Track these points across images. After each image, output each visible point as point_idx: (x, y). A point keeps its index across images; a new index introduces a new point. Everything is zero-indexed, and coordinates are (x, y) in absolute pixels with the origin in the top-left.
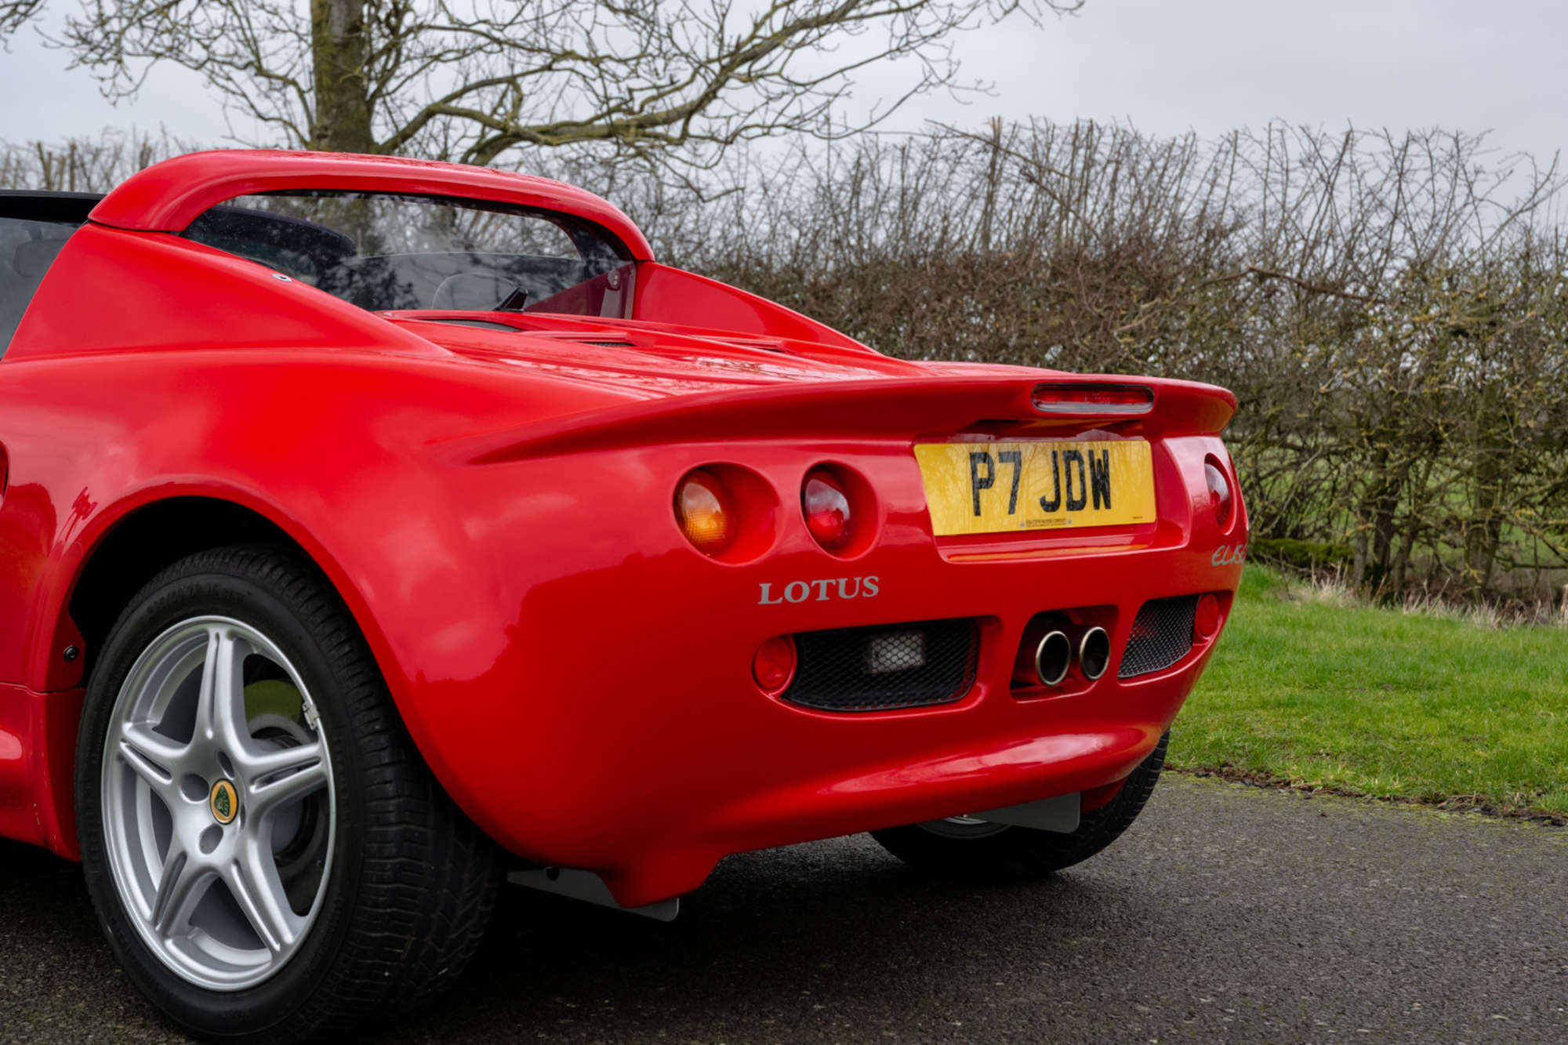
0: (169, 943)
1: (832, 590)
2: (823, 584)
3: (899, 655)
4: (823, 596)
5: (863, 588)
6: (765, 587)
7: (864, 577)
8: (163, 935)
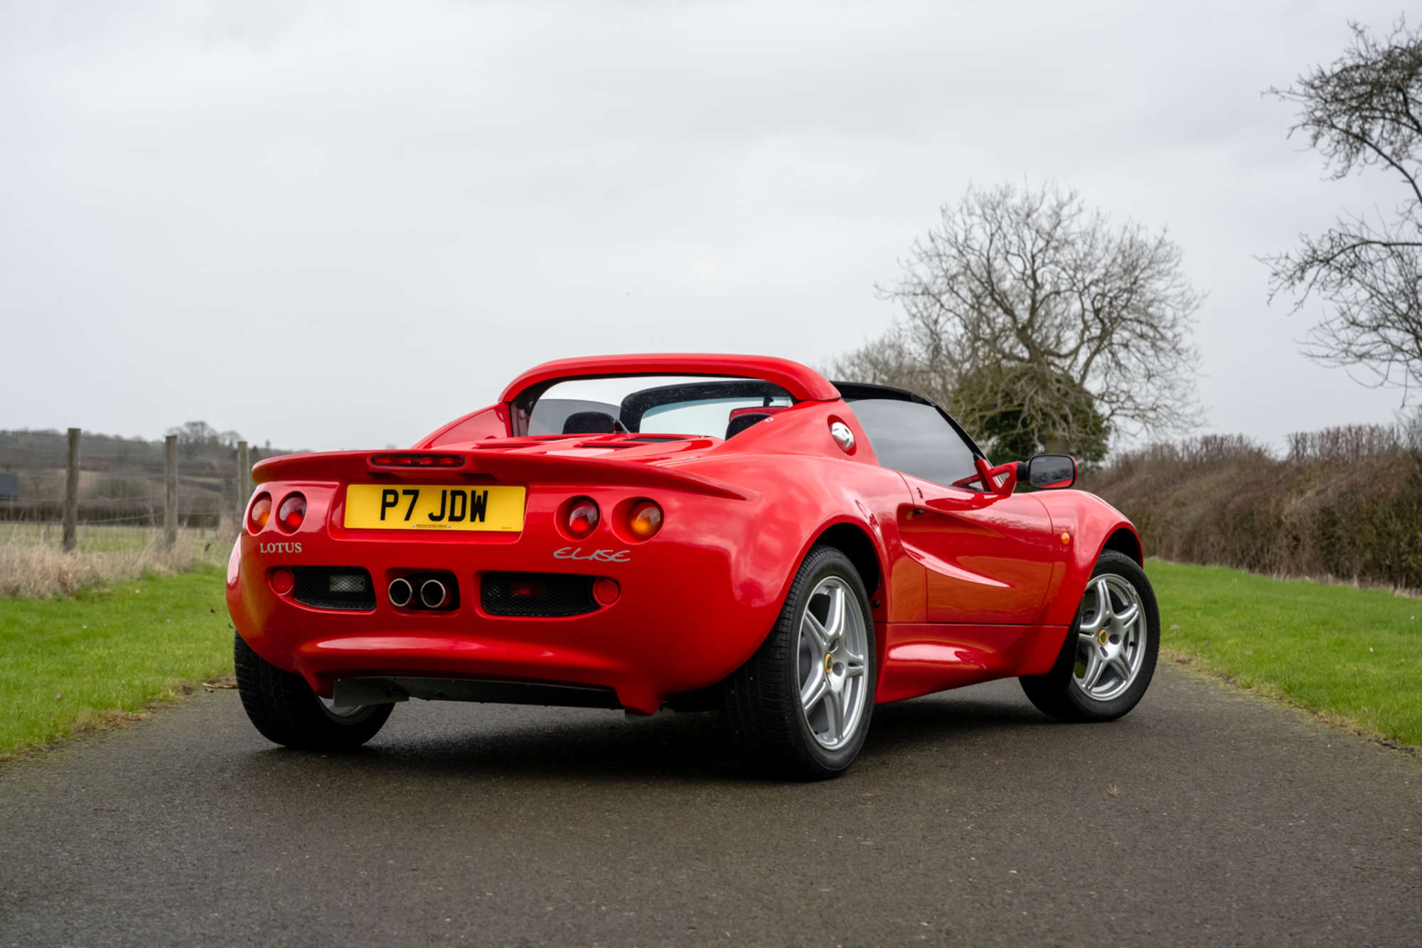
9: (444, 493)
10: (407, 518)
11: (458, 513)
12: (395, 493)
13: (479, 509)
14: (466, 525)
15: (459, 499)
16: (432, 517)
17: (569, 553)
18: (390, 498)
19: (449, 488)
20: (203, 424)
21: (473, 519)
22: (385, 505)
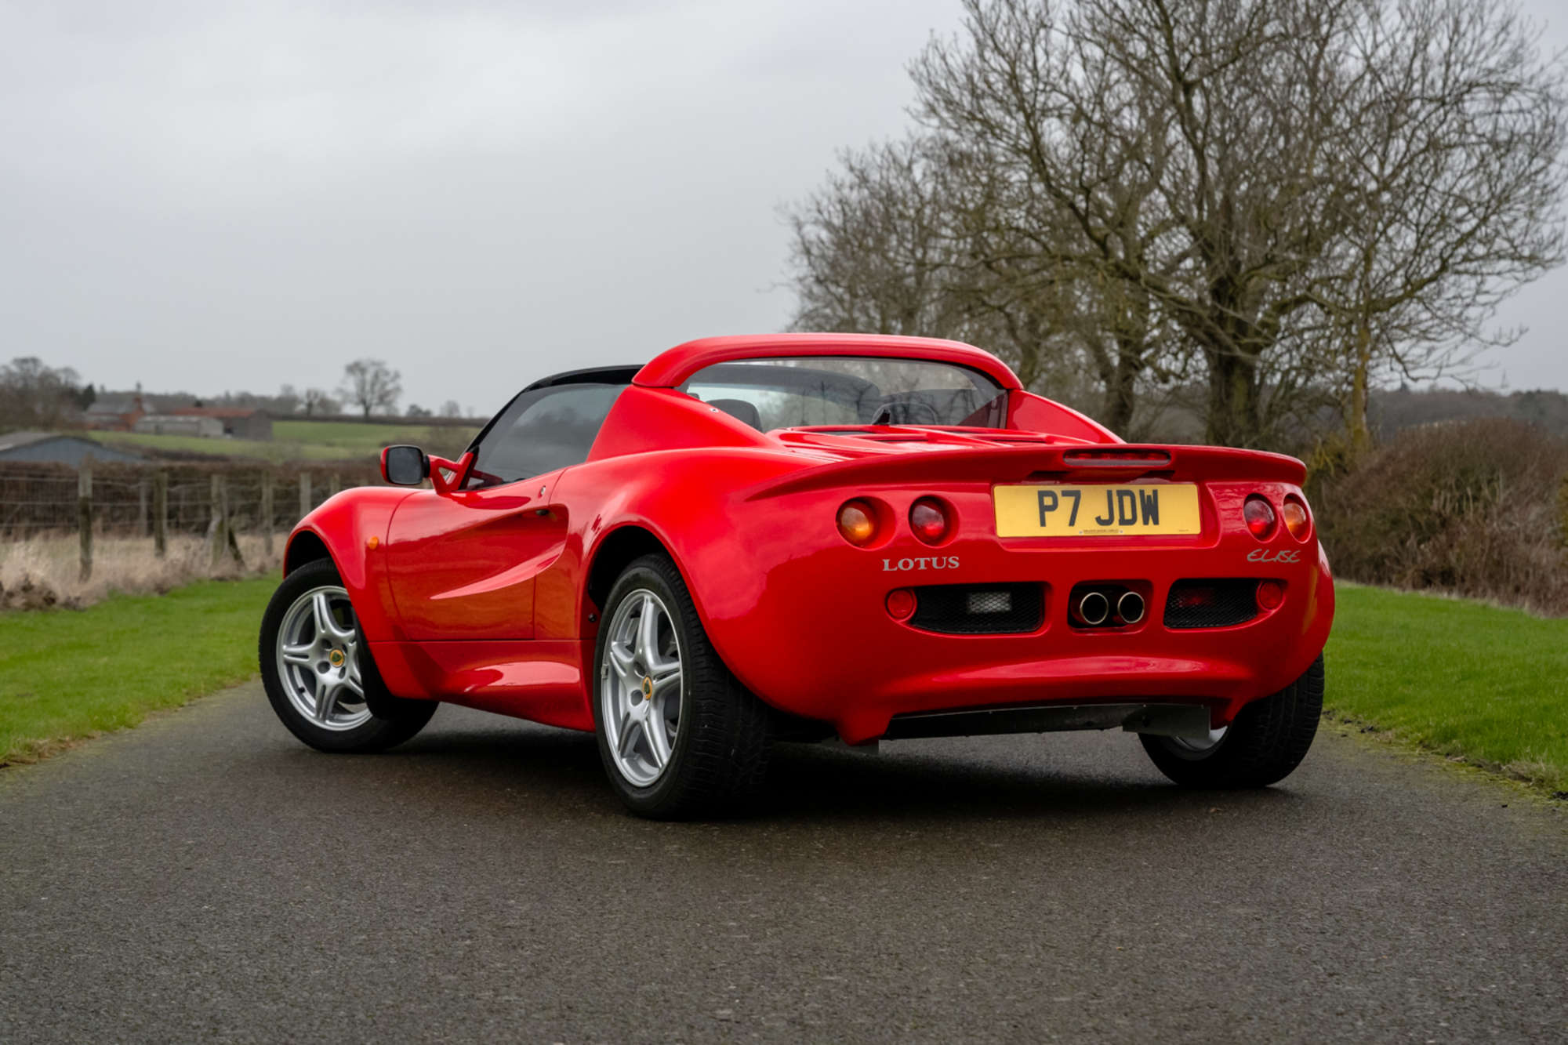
0: (624, 760)
1: (928, 564)
2: (922, 560)
3: (995, 604)
4: (922, 567)
5: (948, 563)
6: (886, 562)
7: (949, 556)
8: (622, 756)
9: (1110, 494)
10: (1072, 523)
11: (1128, 516)
12: (1052, 494)
13: (1151, 511)
14: (1139, 529)
15: (1127, 500)
16: (1099, 520)
17: (1259, 555)
18: (1048, 501)
19: (1115, 488)
20: (35, 361)
21: (1146, 522)
22: (1043, 509)
